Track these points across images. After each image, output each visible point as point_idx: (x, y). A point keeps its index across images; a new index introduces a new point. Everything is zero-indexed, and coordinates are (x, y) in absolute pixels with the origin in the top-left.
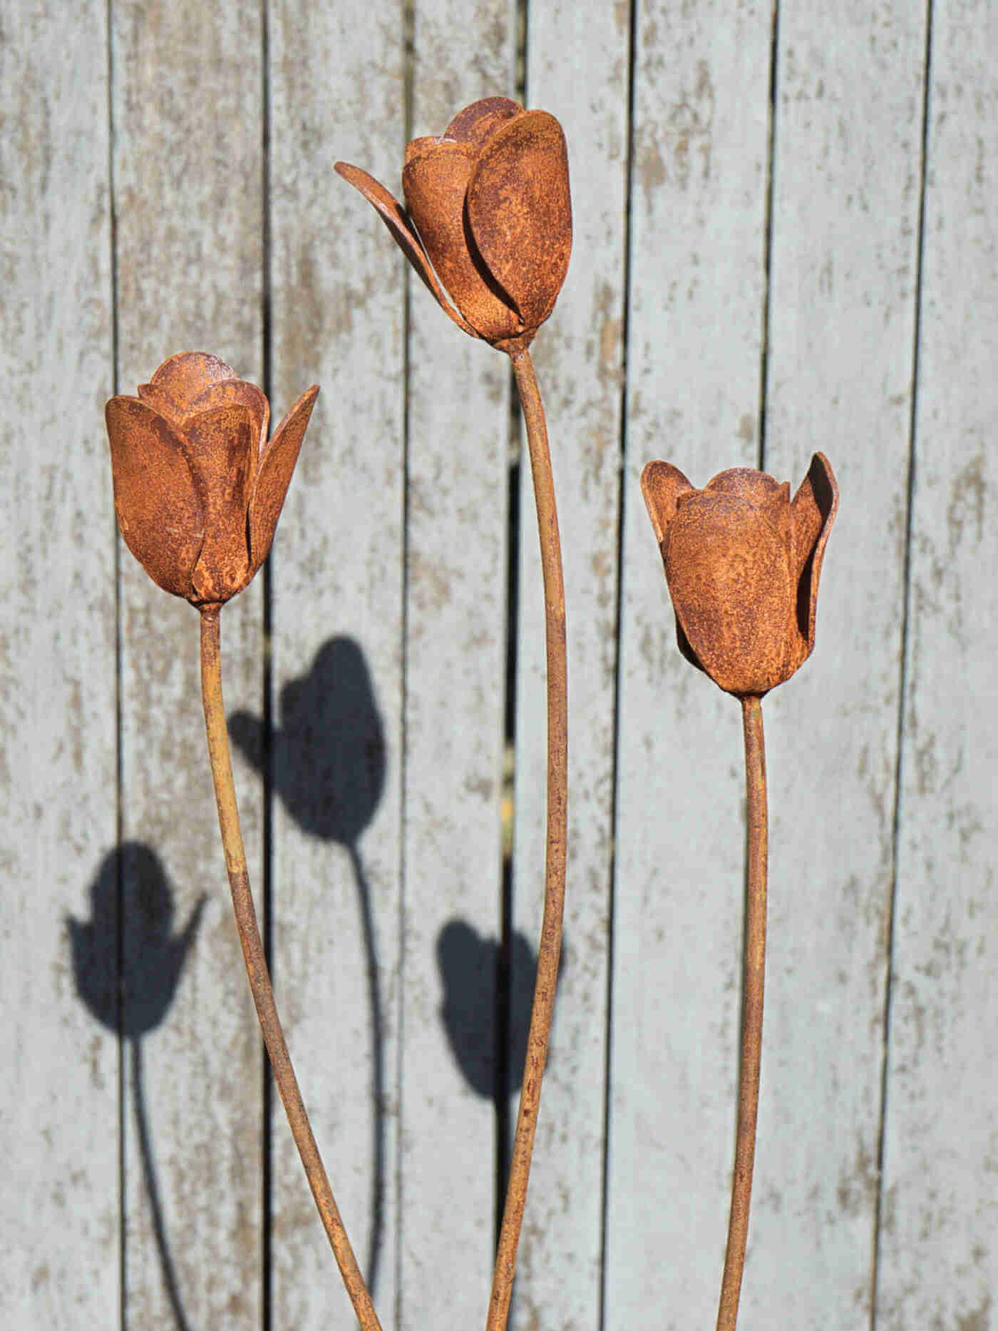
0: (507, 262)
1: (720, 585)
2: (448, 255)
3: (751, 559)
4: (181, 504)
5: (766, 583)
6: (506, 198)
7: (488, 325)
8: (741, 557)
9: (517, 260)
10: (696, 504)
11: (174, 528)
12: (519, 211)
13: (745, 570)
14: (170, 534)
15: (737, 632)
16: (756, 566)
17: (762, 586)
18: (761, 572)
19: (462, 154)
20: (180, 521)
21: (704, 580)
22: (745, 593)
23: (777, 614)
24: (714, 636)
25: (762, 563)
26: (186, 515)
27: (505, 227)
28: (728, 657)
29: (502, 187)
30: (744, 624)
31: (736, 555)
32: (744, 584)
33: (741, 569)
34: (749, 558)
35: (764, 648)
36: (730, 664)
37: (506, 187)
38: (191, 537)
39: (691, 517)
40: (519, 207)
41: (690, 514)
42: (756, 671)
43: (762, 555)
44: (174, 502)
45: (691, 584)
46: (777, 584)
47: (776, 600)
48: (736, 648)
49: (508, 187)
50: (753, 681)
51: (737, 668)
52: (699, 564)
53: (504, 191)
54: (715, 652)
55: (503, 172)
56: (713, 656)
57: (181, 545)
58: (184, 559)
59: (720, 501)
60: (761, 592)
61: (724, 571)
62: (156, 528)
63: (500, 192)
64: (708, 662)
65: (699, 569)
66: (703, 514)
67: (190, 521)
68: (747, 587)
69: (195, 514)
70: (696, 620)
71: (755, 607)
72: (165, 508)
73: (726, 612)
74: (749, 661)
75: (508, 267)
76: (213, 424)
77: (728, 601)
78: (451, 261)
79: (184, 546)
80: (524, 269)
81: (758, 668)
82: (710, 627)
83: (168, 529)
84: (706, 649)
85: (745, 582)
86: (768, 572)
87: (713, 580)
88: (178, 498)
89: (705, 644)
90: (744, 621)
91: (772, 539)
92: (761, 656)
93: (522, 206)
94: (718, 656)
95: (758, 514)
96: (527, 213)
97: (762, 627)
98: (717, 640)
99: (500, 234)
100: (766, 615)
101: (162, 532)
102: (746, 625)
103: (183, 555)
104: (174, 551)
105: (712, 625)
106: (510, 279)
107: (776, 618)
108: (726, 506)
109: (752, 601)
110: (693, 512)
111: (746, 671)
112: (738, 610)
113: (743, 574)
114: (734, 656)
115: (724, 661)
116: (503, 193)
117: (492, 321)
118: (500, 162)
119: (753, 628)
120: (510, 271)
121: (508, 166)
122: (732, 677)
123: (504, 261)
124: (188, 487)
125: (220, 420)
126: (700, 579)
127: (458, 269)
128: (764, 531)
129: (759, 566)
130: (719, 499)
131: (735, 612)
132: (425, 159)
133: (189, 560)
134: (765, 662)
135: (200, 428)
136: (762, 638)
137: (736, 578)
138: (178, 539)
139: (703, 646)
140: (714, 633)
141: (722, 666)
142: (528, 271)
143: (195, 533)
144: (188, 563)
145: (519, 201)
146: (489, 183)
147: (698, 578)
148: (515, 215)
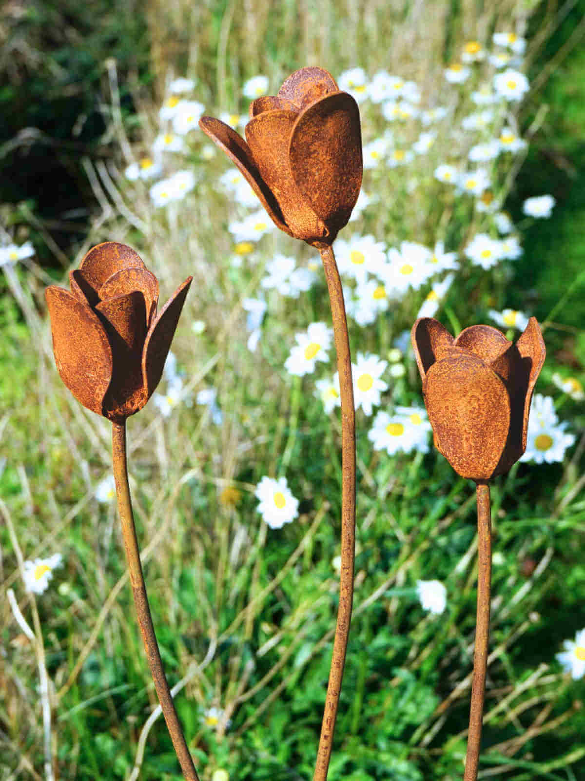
0: (316, 192)
1: (461, 414)
2: (276, 184)
3: (483, 398)
4: (95, 359)
5: (493, 413)
6: (315, 151)
7: (303, 231)
8: (476, 397)
9: (323, 191)
10: (446, 362)
11: (91, 373)
12: (324, 159)
13: (479, 405)
14: (88, 377)
15: (473, 444)
16: (486, 403)
17: (490, 415)
18: (489, 406)
19: (286, 118)
20: (95, 370)
21: (450, 410)
22: (479, 420)
23: (500, 432)
24: (457, 445)
25: (490, 401)
26: (99, 366)
27: (314, 170)
28: (466, 459)
29: (312, 143)
30: (477, 439)
31: (473, 396)
32: (478, 414)
33: (475, 405)
34: (481, 397)
35: (491, 454)
36: (468, 463)
37: (315, 143)
38: (102, 381)
39: (442, 370)
40: (324, 157)
41: (442, 368)
42: (485, 468)
43: (490, 396)
44: (91, 358)
45: (442, 411)
46: (500, 414)
47: (499, 424)
48: (471, 454)
49: (317, 144)
50: (483, 474)
51: (472, 466)
52: (447, 400)
53: (314, 146)
54: (458, 455)
55: (313, 133)
56: (456, 458)
57: (95, 384)
58: (98, 394)
59: (462, 361)
60: (489, 419)
61: (464, 405)
62: (79, 372)
63: (310, 147)
64: (453, 461)
65: (447, 403)
66: (450, 369)
67: (102, 370)
68: (480, 416)
69: (105, 366)
70: (445, 434)
71: (485, 428)
72: (85, 361)
73: (465, 431)
74: (481, 462)
75: (316, 196)
76: (118, 305)
77: (466, 424)
78: (278, 188)
79: (98, 386)
80: (327, 197)
81: (487, 467)
82: (454, 439)
83: (87, 374)
84: (451, 453)
85: (478, 413)
86: (494, 406)
87: (457, 410)
88: (93, 355)
89: (451, 449)
90: (477, 437)
91: (497, 386)
92: (489, 459)
93: (326, 155)
94: (460, 458)
95: (489, 370)
96: (330, 160)
97: (490, 440)
98: (459, 448)
99: (310, 175)
100: (493, 434)
101: (83, 375)
102: (479, 440)
103: (97, 391)
104: (91, 388)
105: (456, 438)
106: (317, 204)
107: (499, 435)
108: (465, 364)
109: (483, 424)
110: (443, 367)
111: (479, 468)
112: (473, 430)
113: (477, 407)
114: (470, 459)
115: (464, 461)
116: (313, 148)
117: (306, 229)
118: (311, 127)
119: (483, 441)
120: (317, 198)
121: (316, 130)
122: (469, 471)
123: (313, 192)
124: (100, 349)
125: (122, 302)
126: (448, 409)
127: (282, 194)
128: (492, 381)
129: (488, 403)
130: (461, 359)
131: (471, 432)
132: (260, 121)
133: (101, 395)
134: (492, 463)
135: (108, 308)
136: (489, 448)
137: (473, 410)
138: (94, 381)
139: (450, 451)
140: (457, 443)
141: (462, 464)
142: (330, 198)
143: (105, 378)
144: (100, 396)
145: (324, 152)
146: (303, 141)
147: (447, 408)
148: (321, 162)
